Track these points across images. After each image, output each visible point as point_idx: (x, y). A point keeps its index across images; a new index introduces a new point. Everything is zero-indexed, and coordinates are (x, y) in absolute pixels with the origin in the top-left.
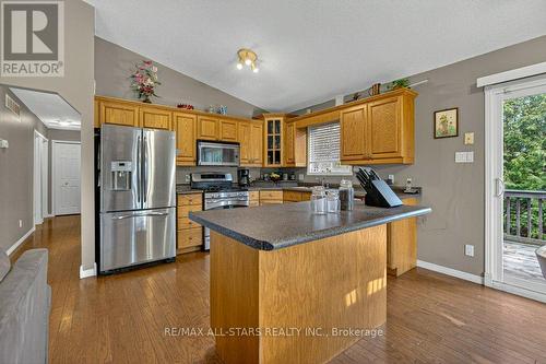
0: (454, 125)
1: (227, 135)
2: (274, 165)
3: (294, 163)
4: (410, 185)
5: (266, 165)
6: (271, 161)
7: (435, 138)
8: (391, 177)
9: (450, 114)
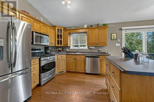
0: (116, 37)
1: (44, 31)
2: (60, 45)
3: (67, 45)
4: (107, 51)
5: (57, 45)
6: (58, 44)
7: (111, 40)
8: (100, 49)
9: (115, 35)
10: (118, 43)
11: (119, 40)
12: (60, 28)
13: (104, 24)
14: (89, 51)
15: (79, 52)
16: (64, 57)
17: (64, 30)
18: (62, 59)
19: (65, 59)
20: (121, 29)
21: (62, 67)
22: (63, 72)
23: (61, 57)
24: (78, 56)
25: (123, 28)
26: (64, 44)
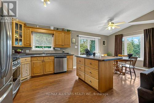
0: (75, 41)
3: (30, 45)
4: (69, 52)
7: (72, 43)
8: (64, 51)
9: (74, 39)
10: (76, 45)
11: (77, 44)
12: (19, 23)
13: (68, 30)
14: (54, 52)
15: (44, 54)
16: (28, 61)
17: (24, 27)
18: (25, 63)
19: (29, 62)
20: (78, 36)
21: (26, 73)
22: (27, 78)
23: (25, 61)
24: (46, 57)
25: (79, 35)
26: (25, 44)
